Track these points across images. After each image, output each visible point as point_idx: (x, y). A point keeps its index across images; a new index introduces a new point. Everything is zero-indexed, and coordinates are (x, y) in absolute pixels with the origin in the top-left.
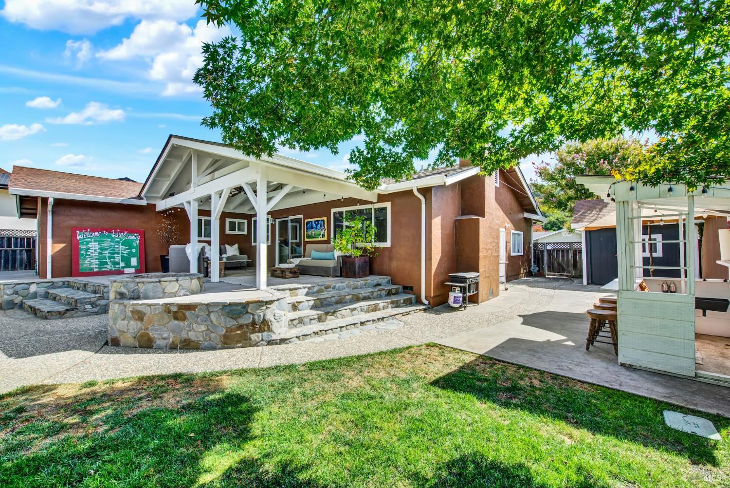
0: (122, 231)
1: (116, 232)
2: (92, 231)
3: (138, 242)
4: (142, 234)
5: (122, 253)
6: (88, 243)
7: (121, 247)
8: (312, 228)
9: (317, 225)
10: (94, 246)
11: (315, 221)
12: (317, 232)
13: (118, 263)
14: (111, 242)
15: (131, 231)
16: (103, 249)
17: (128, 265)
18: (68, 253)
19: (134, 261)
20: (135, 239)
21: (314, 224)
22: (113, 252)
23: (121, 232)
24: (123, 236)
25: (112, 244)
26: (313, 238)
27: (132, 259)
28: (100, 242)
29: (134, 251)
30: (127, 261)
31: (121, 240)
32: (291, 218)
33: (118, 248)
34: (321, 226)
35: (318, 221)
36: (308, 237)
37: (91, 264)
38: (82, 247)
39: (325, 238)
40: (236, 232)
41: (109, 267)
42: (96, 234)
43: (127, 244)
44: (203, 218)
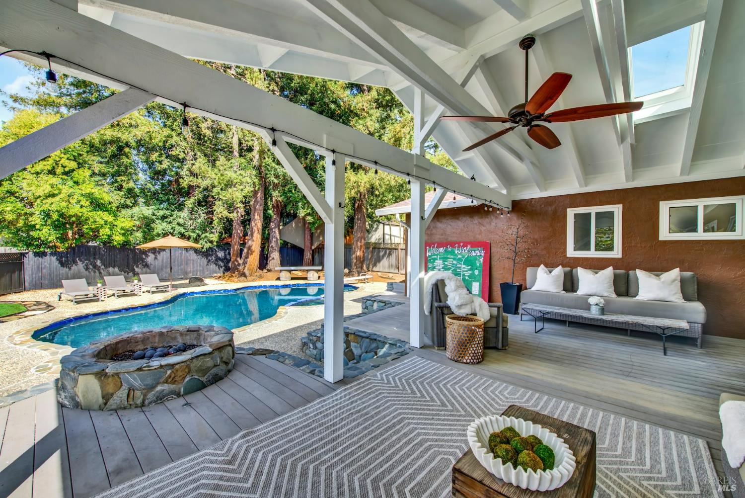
0: (465, 245)
1: (459, 247)
2: (439, 247)
3: (482, 260)
4: (487, 247)
5: (464, 275)
6: (435, 260)
7: (463, 266)
10: (439, 264)
14: (454, 259)
15: (475, 245)
16: (446, 268)
19: (476, 287)
20: (478, 254)
23: (463, 246)
24: (465, 252)
25: (455, 262)
27: (474, 284)
28: (444, 259)
29: (477, 272)
30: (469, 284)
31: (463, 257)
33: (460, 268)
38: (430, 265)
40: (700, 235)
42: (442, 249)
43: (470, 262)
44: (593, 210)
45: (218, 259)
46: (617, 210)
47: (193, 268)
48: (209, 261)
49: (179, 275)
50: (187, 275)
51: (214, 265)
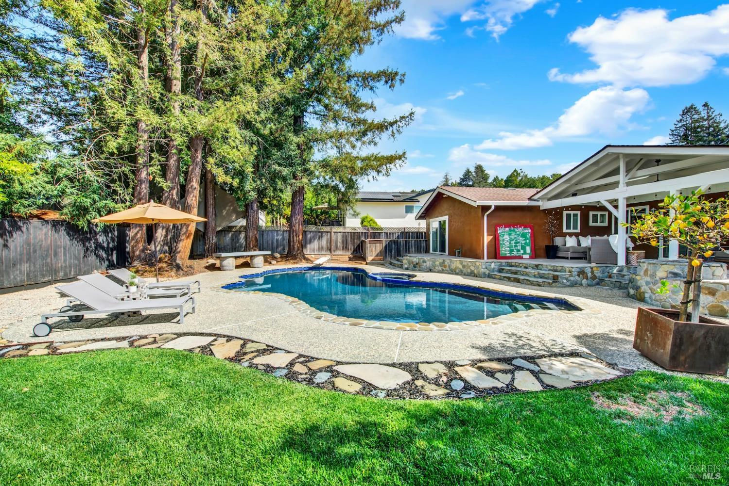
0: (520, 226)
1: (517, 227)
2: (505, 227)
3: (530, 234)
4: (532, 228)
5: (521, 243)
6: (503, 235)
10: (506, 237)
13: (519, 251)
14: (515, 234)
15: (526, 227)
16: (511, 240)
17: (525, 253)
18: (493, 243)
19: (528, 249)
20: (528, 231)
22: (517, 243)
24: (520, 230)
25: (515, 236)
27: (527, 247)
28: (510, 235)
29: (528, 241)
30: (523, 248)
31: (520, 233)
33: (519, 239)
37: (505, 251)
38: (501, 239)
40: (599, 224)
41: (515, 253)
42: (507, 229)
43: (524, 235)
44: (572, 213)
45: (99, 246)
46: (579, 213)
47: (65, 261)
48: (87, 249)
49: (44, 276)
50: (55, 274)
51: (94, 257)
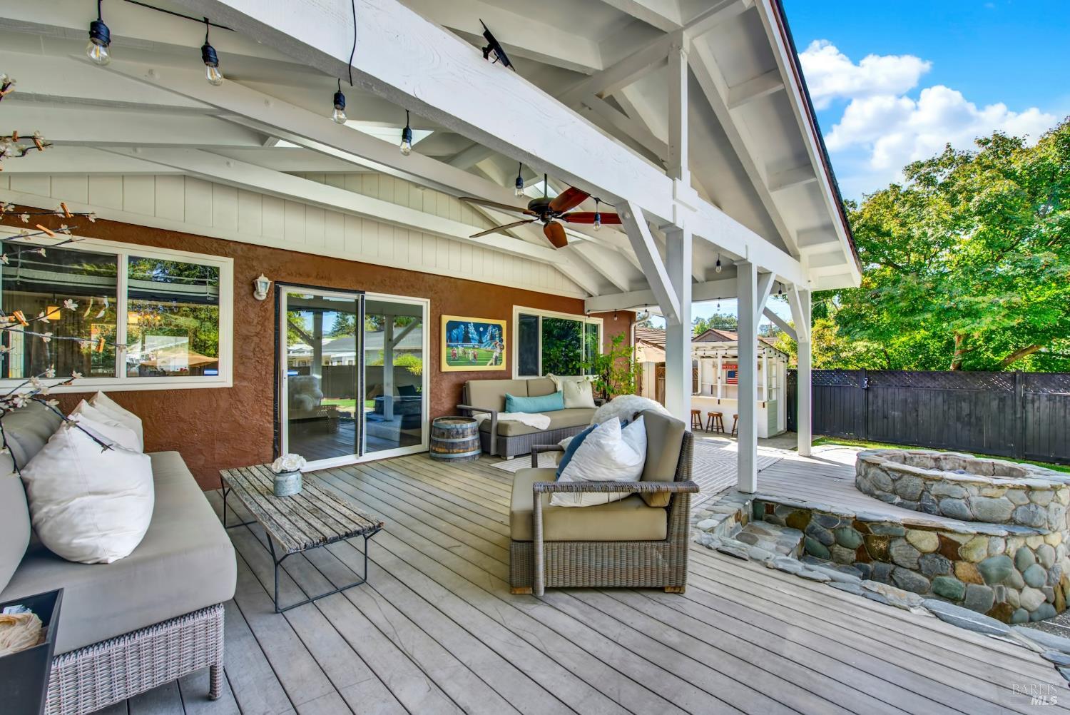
8: (466, 339)
9: (481, 335)
11: (477, 326)
12: (482, 351)
21: (472, 329)
26: (471, 363)
32: (371, 296)
34: (492, 338)
35: (486, 326)
36: (453, 360)
39: (502, 367)
